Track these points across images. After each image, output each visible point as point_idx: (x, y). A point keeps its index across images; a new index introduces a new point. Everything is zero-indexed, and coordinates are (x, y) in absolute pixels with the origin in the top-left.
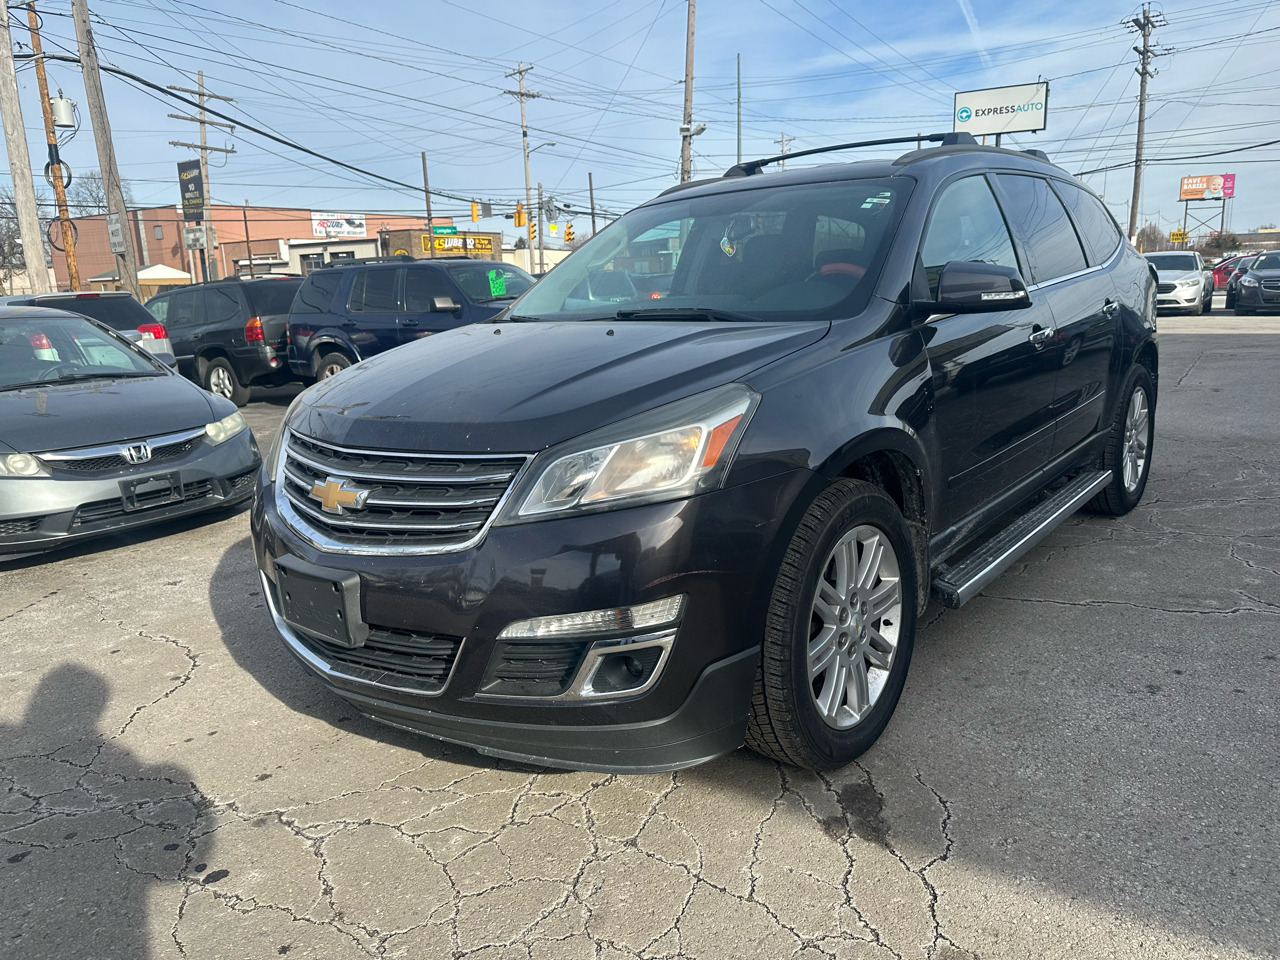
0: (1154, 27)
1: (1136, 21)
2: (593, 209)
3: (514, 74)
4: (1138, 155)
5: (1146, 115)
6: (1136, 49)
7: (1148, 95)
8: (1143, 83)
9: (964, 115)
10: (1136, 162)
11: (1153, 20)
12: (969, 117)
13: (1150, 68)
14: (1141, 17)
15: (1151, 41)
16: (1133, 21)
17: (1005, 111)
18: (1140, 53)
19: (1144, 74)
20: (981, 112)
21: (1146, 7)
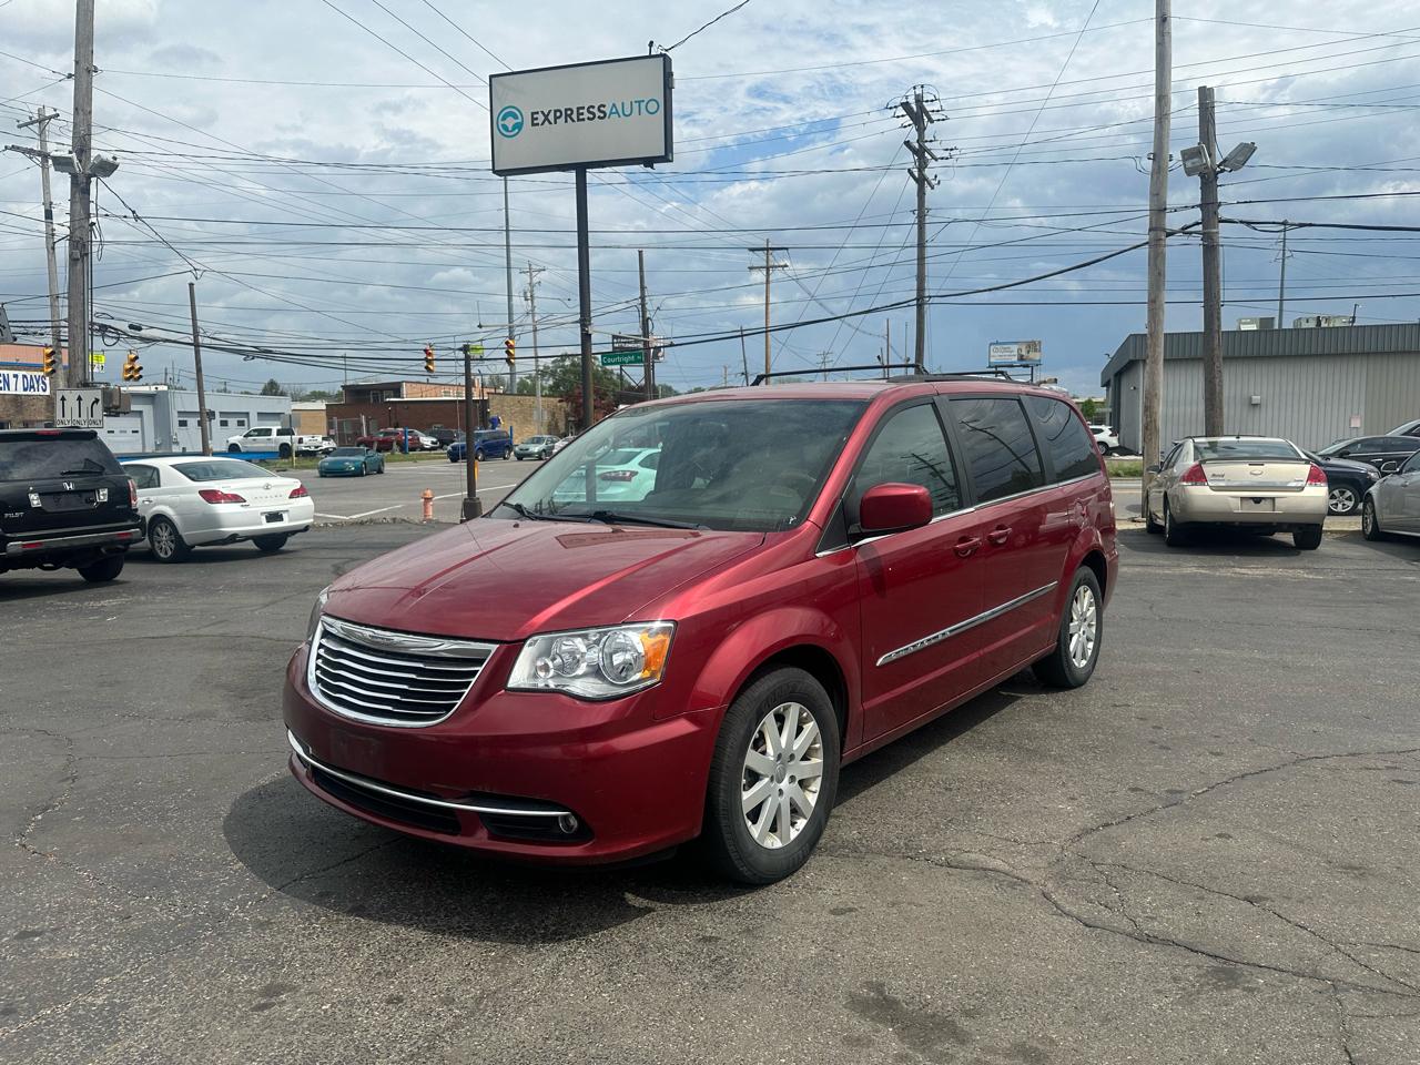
0: (931, 121)
1: (906, 106)
2: (196, 334)
3: (32, 123)
4: (921, 289)
5: (928, 236)
6: (907, 143)
7: (929, 210)
8: (921, 194)
9: (510, 122)
10: (918, 300)
11: (928, 107)
12: (519, 126)
13: (928, 173)
14: (912, 100)
15: (928, 135)
16: (902, 104)
17: (586, 115)
18: (915, 151)
19: (921, 181)
20: (541, 118)
21: (919, 91)
